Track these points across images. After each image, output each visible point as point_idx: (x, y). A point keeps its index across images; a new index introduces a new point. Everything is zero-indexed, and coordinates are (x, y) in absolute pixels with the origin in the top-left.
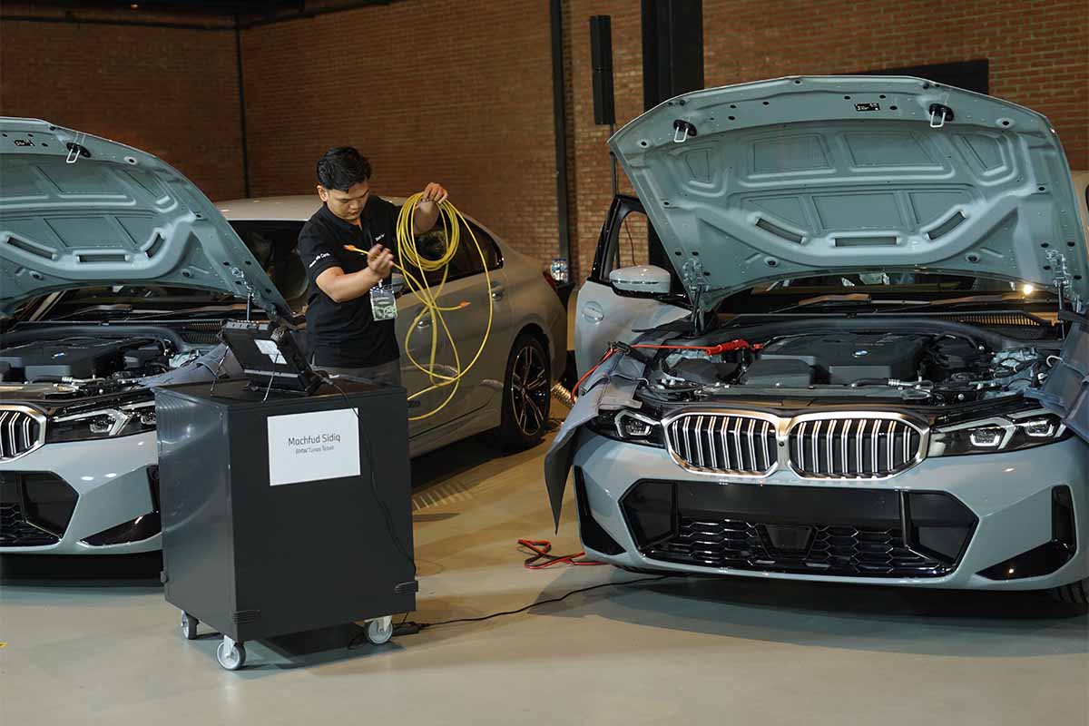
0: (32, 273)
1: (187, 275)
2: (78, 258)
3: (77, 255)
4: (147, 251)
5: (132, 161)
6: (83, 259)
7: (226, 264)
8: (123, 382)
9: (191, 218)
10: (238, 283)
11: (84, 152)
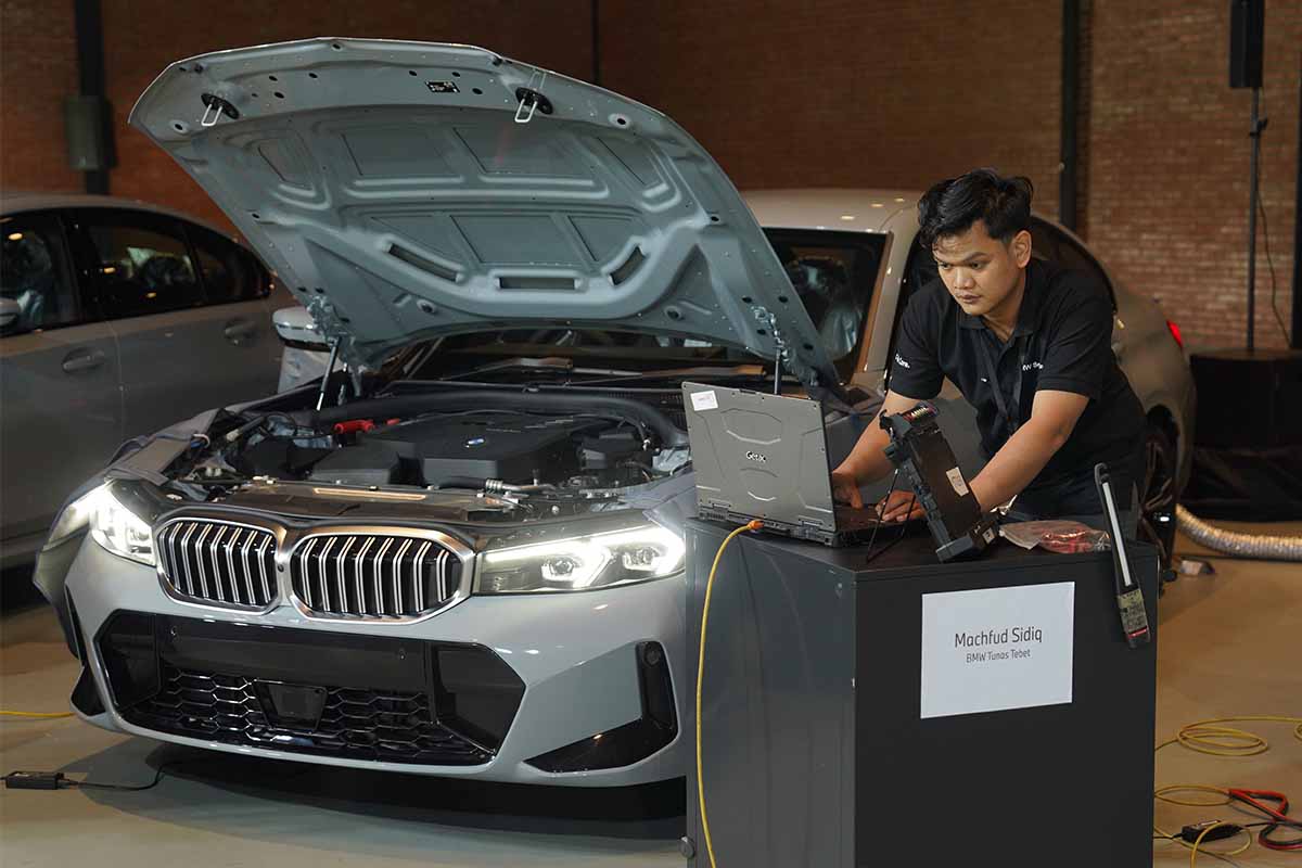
0: (421, 302)
1: (674, 315)
2: (498, 281)
3: (496, 277)
4: (612, 274)
5: (621, 121)
6: (505, 284)
7: (748, 300)
8: (590, 496)
9: (700, 220)
10: (762, 332)
11: (545, 105)
